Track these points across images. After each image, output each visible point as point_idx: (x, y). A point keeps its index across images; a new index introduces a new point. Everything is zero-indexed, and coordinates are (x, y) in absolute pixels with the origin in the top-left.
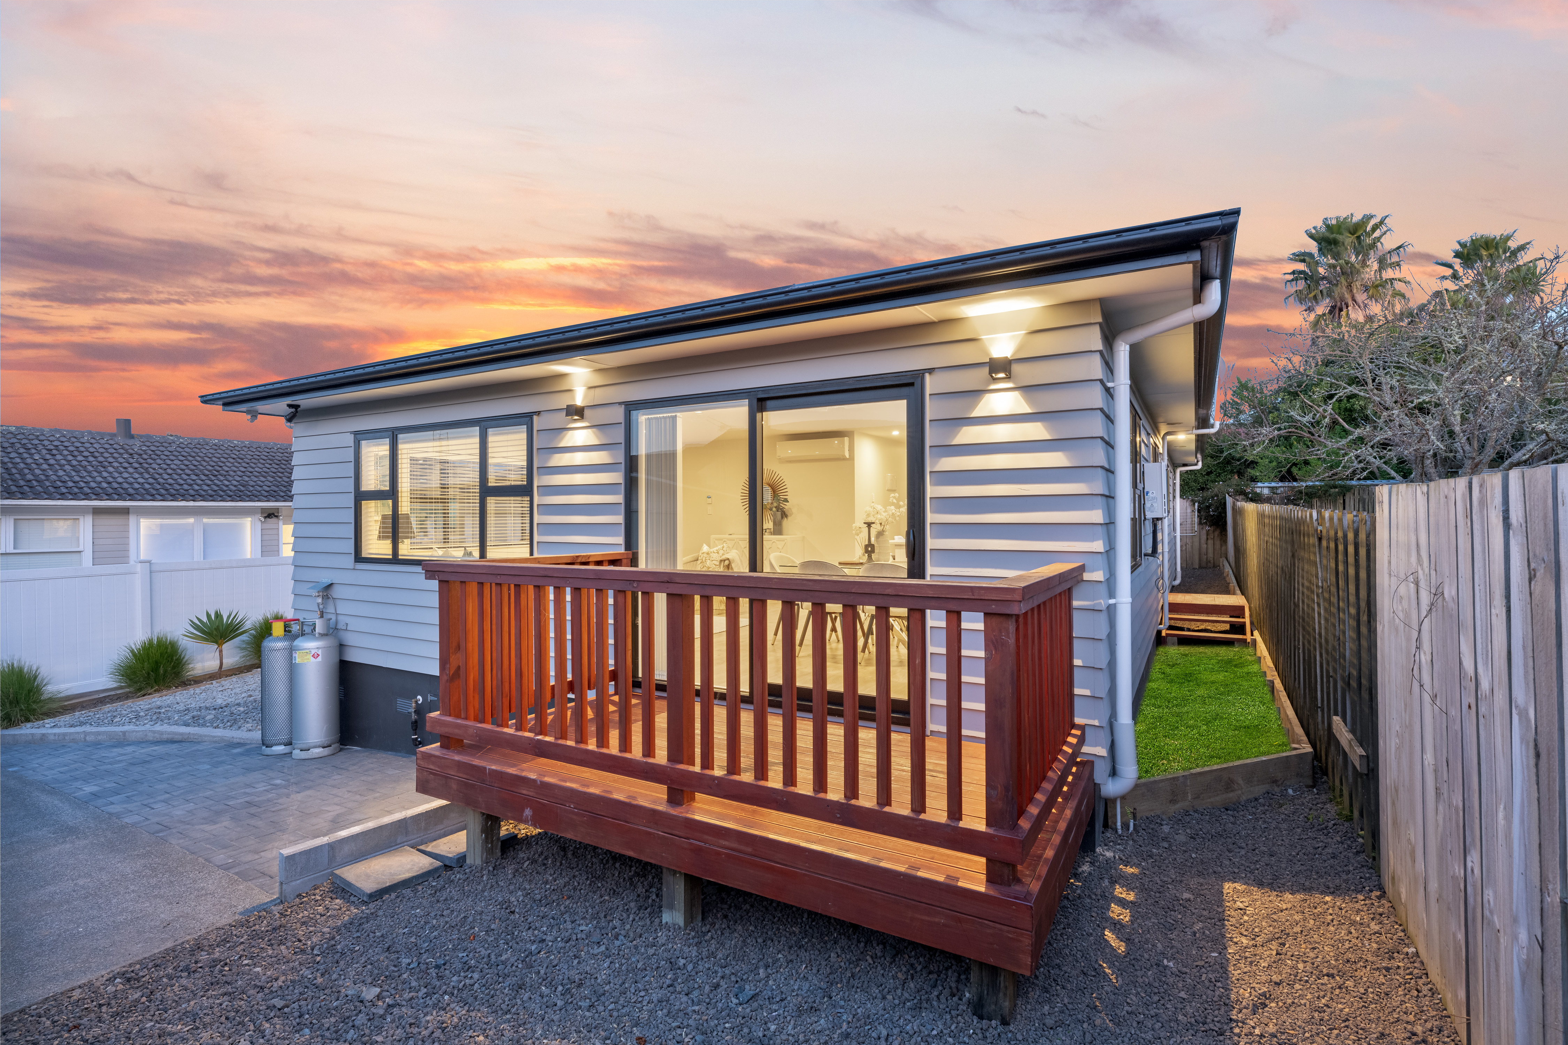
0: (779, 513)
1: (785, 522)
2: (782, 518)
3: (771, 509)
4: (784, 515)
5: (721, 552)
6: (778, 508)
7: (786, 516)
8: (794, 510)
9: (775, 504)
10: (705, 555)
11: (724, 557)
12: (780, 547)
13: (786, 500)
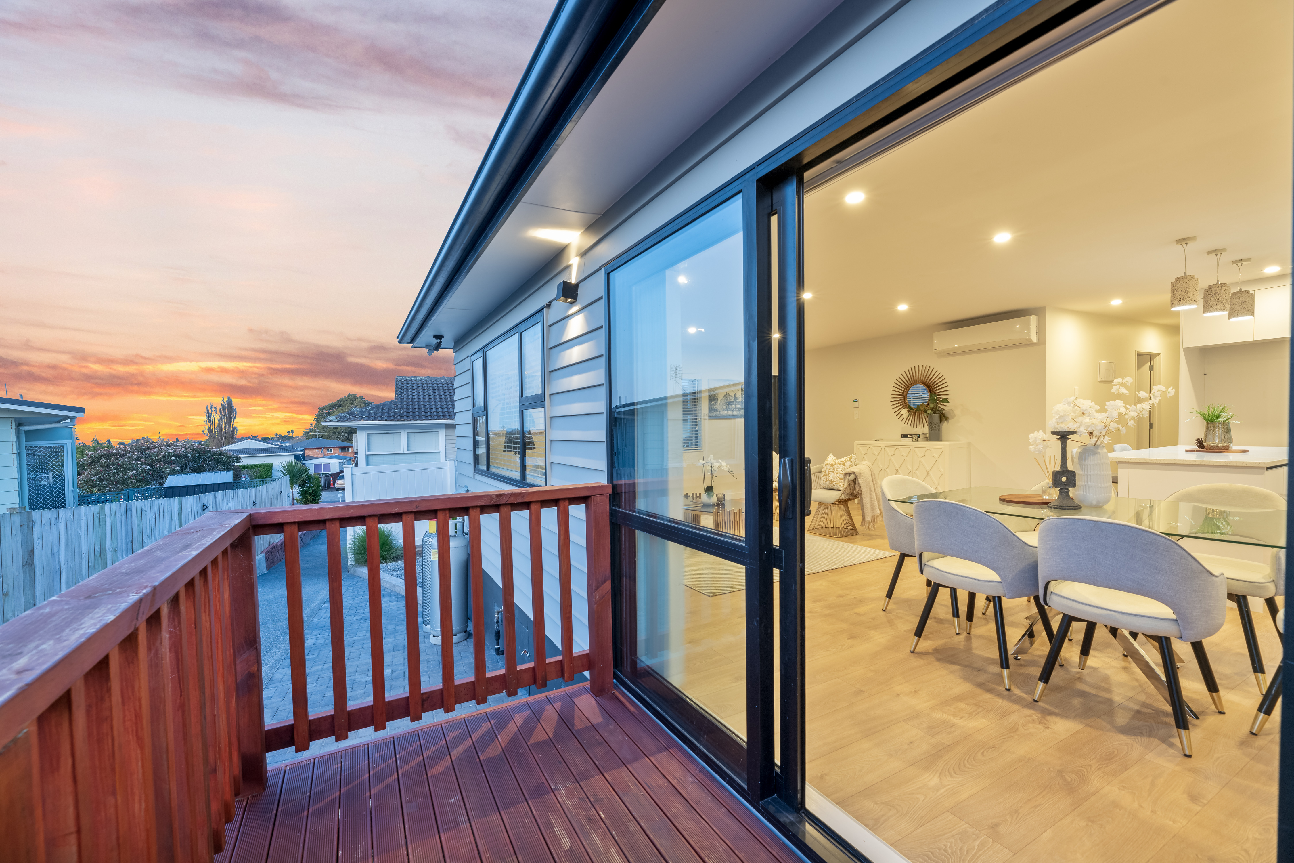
0: (936, 417)
1: (945, 426)
2: (941, 421)
3: (926, 412)
4: (943, 417)
5: (848, 464)
6: (935, 411)
7: (947, 419)
8: (957, 412)
9: (932, 406)
10: (829, 467)
11: (849, 471)
12: (936, 456)
13: (945, 400)
